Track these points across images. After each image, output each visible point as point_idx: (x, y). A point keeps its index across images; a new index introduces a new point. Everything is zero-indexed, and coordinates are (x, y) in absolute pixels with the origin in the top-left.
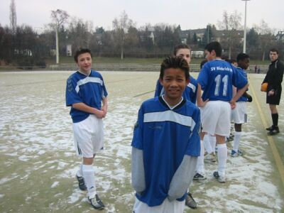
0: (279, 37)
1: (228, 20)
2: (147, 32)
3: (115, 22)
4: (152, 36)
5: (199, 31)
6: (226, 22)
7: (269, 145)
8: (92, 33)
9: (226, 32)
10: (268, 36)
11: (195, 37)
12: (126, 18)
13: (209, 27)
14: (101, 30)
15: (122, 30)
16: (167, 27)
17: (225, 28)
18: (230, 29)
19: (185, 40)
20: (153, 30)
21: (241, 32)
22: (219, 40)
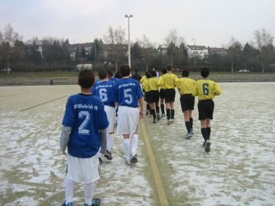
0: (159, 50)
1: (114, 35)
2: (34, 46)
4: (40, 50)
5: (87, 45)
6: (112, 36)
7: (145, 144)
9: (112, 45)
10: (151, 50)
11: (84, 51)
12: (11, 30)
13: (96, 41)
15: (8, 43)
16: (55, 41)
17: (111, 42)
18: (116, 43)
19: (74, 53)
20: (41, 44)
21: (127, 46)
22: (106, 54)
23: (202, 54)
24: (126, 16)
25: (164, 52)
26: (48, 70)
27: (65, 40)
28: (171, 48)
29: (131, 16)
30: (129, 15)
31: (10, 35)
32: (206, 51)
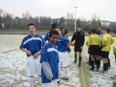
0: (88, 22)
1: (69, 15)
2: (37, 19)
3: (23, 15)
4: (39, 21)
5: (58, 19)
6: (69, 16)
8: (13, 19)
9: (68, 20)
10: (85, 22)
12: (28, 13)
13: (62, 18)
14: (17, 18)
15: (27, 18)
16: (45, 17)
17: (68, 18)
18: (70, 19)
20: (39, 18)
21: (75, 20)
22: (66, 23)
23: (108, 24)
24: (75, 7)
25: (91, 23)
26: (42, 29)
27: (49, 17)
28: (94, 22)
29: (77, 7)
30: (76, 7)
31: (27, 15)
32: (109, 23)
